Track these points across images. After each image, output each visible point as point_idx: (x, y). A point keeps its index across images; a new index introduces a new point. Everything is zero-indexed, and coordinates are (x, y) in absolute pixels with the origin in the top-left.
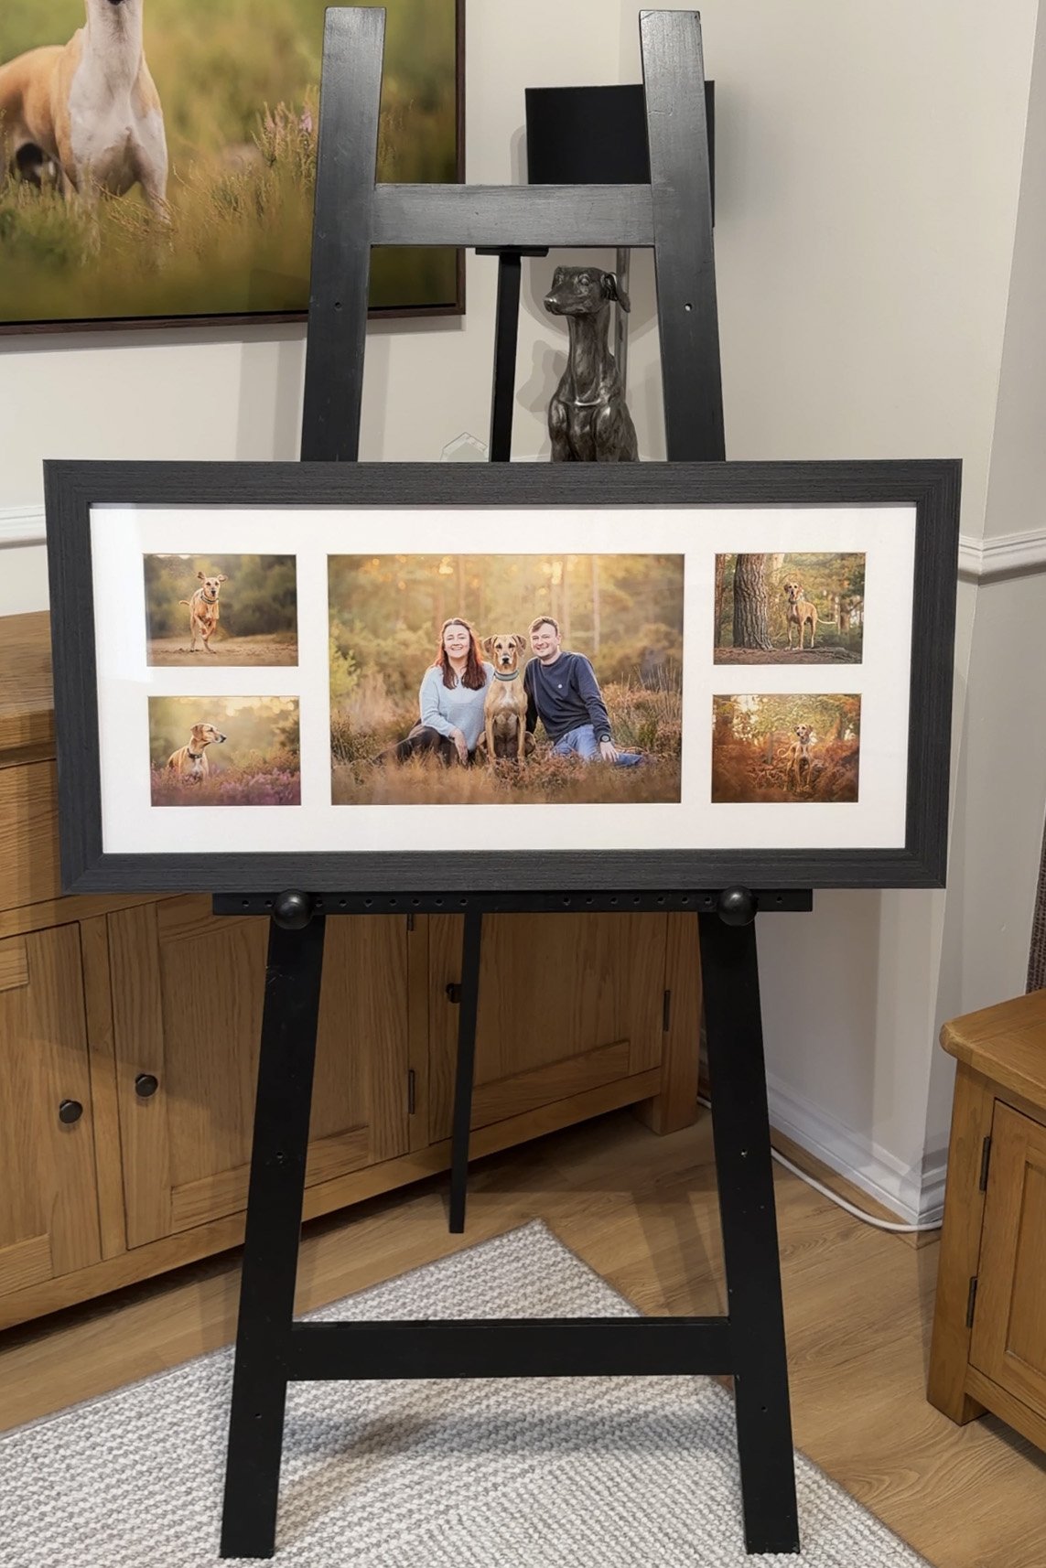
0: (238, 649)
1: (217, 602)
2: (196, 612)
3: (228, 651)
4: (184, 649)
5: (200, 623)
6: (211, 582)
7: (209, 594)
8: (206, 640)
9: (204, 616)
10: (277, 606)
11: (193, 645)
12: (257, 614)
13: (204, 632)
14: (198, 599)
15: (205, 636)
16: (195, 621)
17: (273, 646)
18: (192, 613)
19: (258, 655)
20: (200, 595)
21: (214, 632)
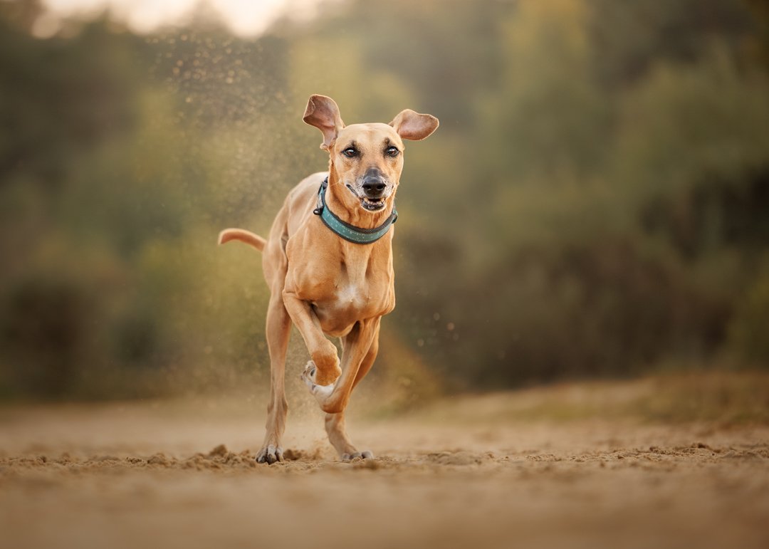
0: (478, 449)
1: (391, 229)
2: (292, 278)
3: (434, 457)
4: (230, 449)
5: (309, 329)
6: (362, 141)
7: (355, 195)
8: (333, 409)
9: (328, 298)
10: (658, 248)
11: (275, 428)
12: (571, 290)
13: (325, 369)
14: (303, 222)
15: (328, 390)
16: (286, 320)
17: (639, 436)
18: (274, 282)
19: (569, 478)
20: (313, 203)
21: (369, 370)
